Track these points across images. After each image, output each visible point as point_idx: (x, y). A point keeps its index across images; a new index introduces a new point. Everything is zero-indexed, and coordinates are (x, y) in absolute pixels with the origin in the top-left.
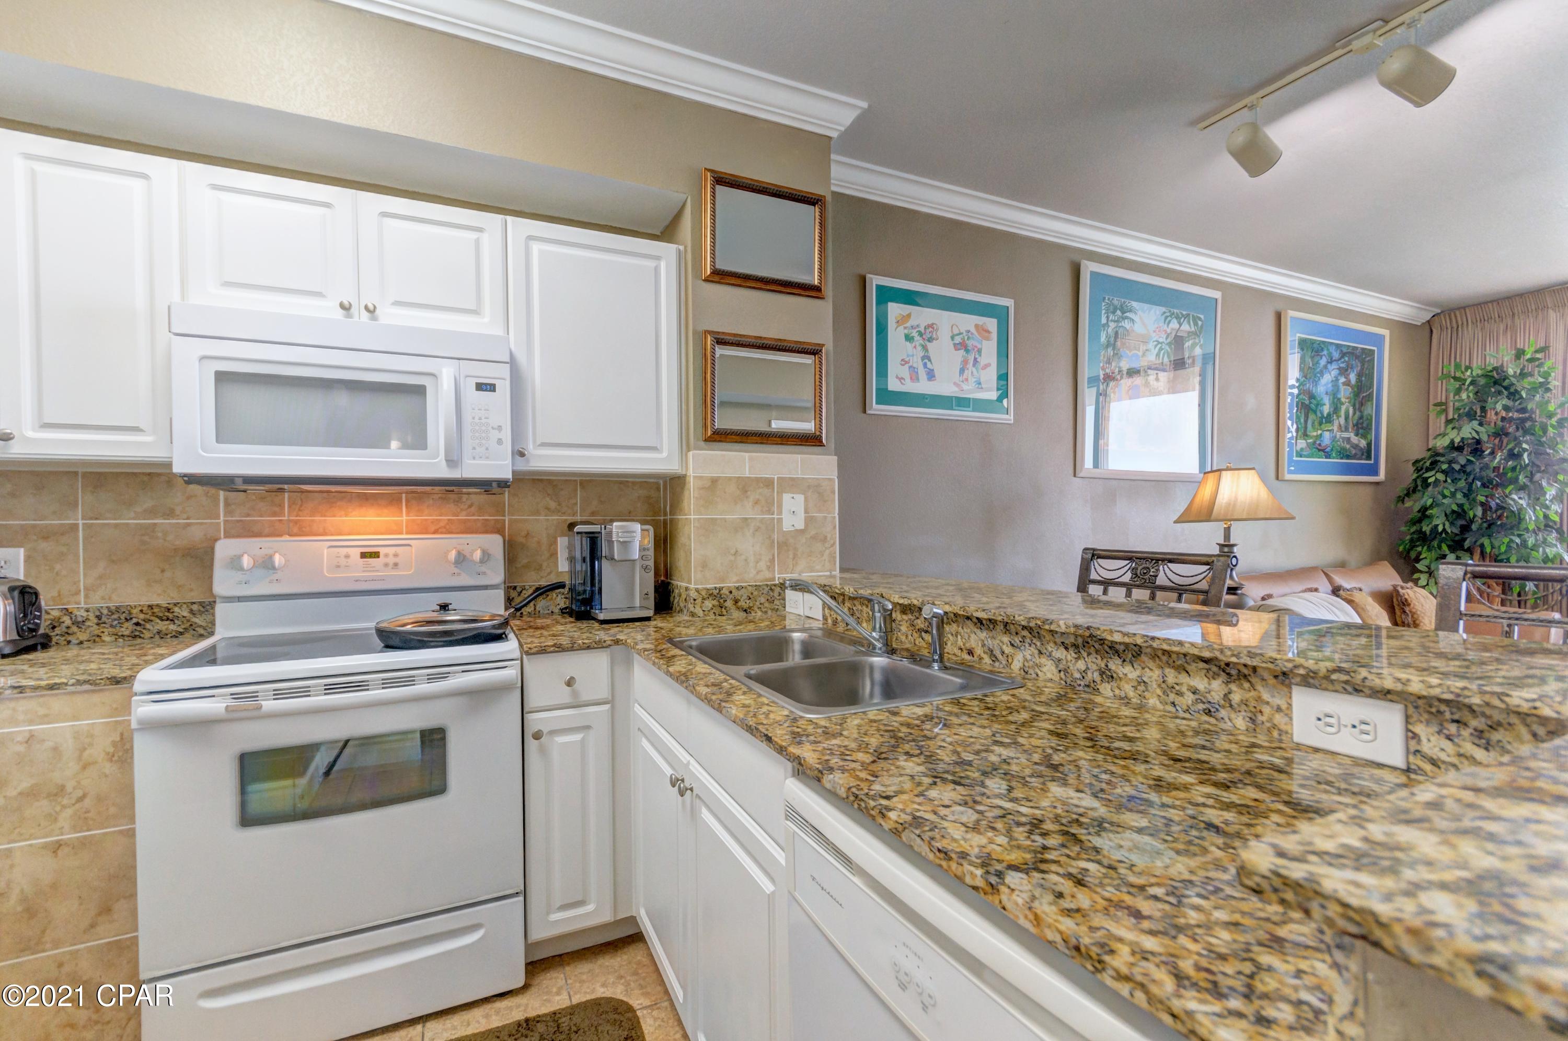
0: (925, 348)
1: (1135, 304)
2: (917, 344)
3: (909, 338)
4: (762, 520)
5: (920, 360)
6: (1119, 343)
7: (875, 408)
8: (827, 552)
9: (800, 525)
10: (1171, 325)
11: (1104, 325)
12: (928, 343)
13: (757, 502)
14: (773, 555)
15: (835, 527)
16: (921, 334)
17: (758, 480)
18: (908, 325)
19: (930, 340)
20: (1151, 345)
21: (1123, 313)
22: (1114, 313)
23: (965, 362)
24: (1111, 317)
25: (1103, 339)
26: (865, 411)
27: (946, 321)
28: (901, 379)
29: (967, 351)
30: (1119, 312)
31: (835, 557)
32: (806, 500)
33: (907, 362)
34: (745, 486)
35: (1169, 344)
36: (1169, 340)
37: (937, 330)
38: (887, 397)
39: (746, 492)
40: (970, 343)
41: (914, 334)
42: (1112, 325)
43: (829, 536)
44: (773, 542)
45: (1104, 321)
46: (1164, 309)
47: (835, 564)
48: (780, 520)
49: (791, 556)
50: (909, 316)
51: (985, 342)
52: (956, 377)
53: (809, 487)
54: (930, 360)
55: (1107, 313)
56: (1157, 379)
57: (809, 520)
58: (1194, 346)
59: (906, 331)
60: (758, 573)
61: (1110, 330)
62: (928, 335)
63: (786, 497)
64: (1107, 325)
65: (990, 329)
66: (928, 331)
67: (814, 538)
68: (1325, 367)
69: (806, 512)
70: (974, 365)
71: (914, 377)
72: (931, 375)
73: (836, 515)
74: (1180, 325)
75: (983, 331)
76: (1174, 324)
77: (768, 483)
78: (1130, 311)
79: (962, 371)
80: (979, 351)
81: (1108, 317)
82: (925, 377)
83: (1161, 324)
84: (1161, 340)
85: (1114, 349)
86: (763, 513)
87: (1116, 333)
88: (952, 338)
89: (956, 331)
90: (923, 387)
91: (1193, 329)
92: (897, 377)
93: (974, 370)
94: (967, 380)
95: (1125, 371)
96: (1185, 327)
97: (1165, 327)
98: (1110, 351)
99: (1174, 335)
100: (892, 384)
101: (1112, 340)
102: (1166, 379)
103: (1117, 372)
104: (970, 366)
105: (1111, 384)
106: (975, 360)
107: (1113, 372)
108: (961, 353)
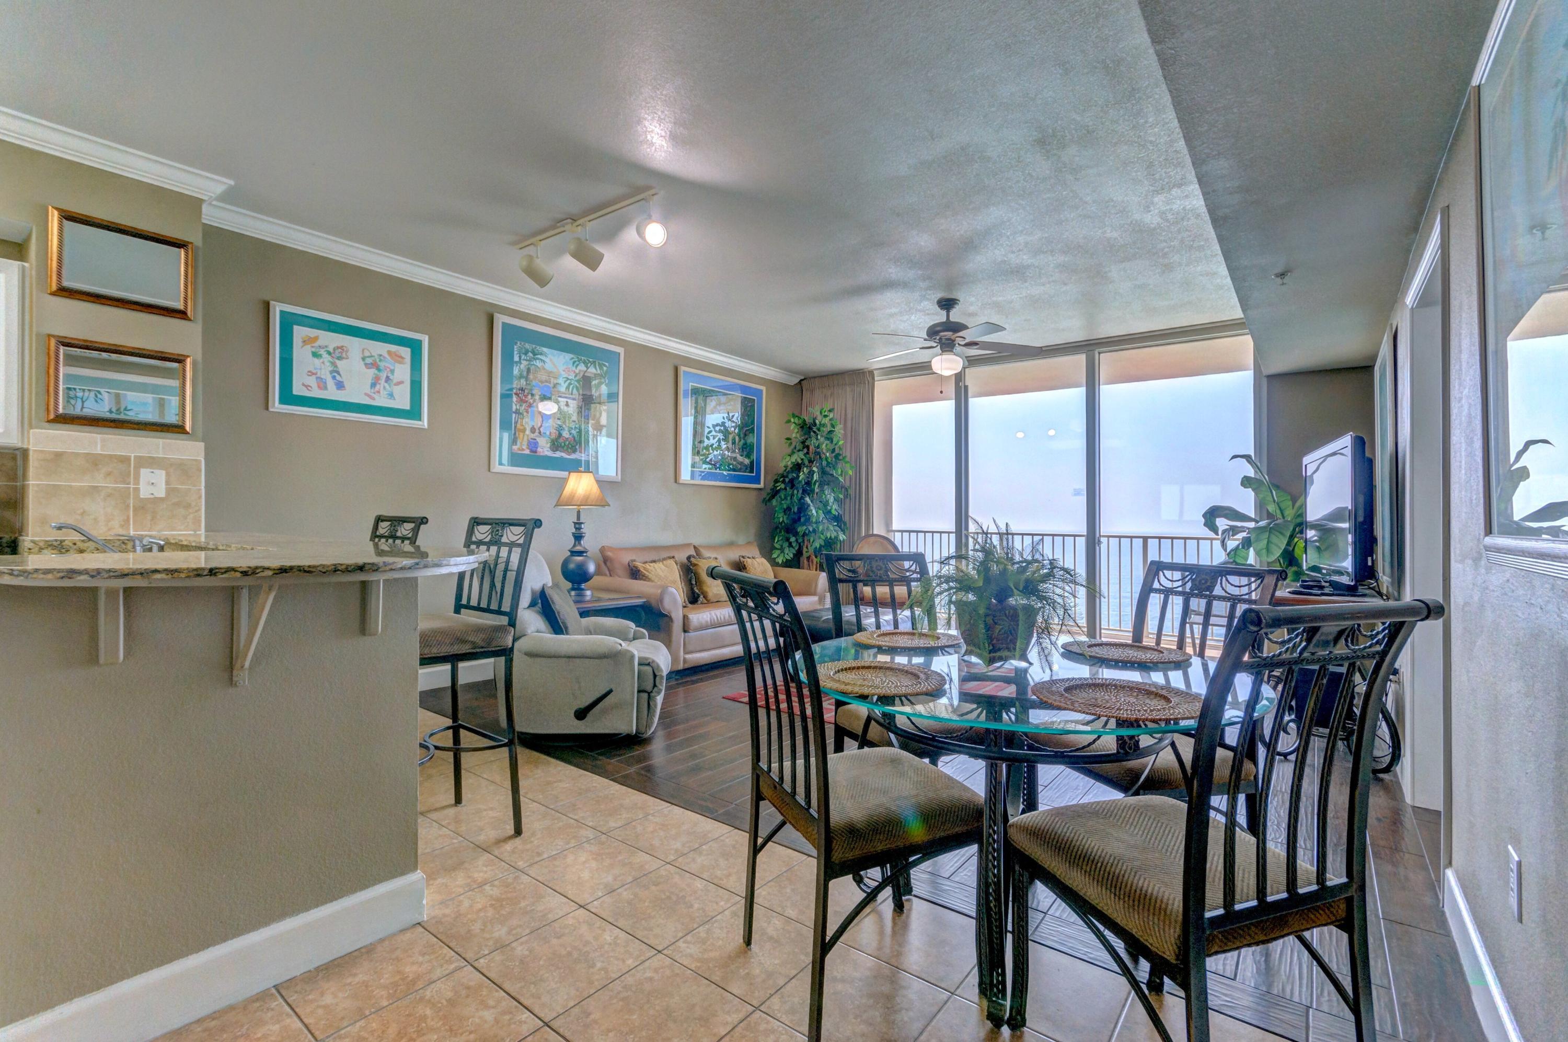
0: (334, 364)
1: (545, 350)
2: (326, 361)
3: (315, 355)
4: (115, 489)
5: (328, 373)
6: (531, 377)
7: (276, 406)
8: (191, 516)
9: (161, 492)
10: (579, 367)
11: (516, 362)
12: (337, 361)
13: (109, 474)
14: (128, 517)
15: (200, 497)
16: (329, 353)
17: (111, 456)
18: (317, 344)
19: (340, 358)
20: (561, 381)
21: (535, 354)
22: (526, 354)
23: (377, 378)
24: (523, 357)
25: (516, 371)
26: (267, 408)
27: (355, 344)
28: (307, 387)
29: (378, 369)
30: (530, 354)
31: (200, 521)
32: (168, 475)
33: (313, 374)
34: (95, 461)
35: (578, 381)
36: (577, 378)
37: (347, 351)
38: (291, 399)
39: (96, 465)
40: (382, 364)
41: (322, 352)
42: (524, 363)
43: (193, 504)
44: (128, 506)
45: (516, 358)
46: (572, 356)
47: (200, 526)
48: (137, 490)
49: (149, 518)
50: (316, 338)
51: (397, 365)
52: (367, 389)
53: (171, 465)
54: (339, 374)
55: (519, 353)
56: (567, 405)
57: (170, 491)
58: (600, 384)
59: (313, 350)
60: (109, 530)
61: (522, 366)
62: (337, 354)
63: (144, 472)
64: (519, 362)
65: (403, 355)
66: (337, 351)
67: (177, 504)
69: (167, 483)
70: (386, 381)
71: (322, 385)
72: (340, 386)
73: (203, 488)
74: (588, 368)
75: (396, 356)
76: (582, 367)
77: (125, 460)
78: (541, 354)
79: (373, 385)
80: (392, 371)
81: (520, 357)
82: (334, 387)
83: (571, 366)
84: (570, 377)
85: (526, 381)
86: (116, 482)
87: (529, 370)
88: (363, 359)
89: (367, 354)
90: (332, 393)
91: (599, 372)
92: (303, 385)
93: (386, 385)
94: (379, 392)
95: (537, 397)
96: (592, 370)
97: (574, 368)
98: (523, 382)
99: (582, 374)
100: (298, 390)
101: (525, 374)
102: (576, 406)
103: (530, 397)
104: (382, 381)
105: (524, 405)
106: (388, 377)
107: (526, 396)
108: (373, 371)
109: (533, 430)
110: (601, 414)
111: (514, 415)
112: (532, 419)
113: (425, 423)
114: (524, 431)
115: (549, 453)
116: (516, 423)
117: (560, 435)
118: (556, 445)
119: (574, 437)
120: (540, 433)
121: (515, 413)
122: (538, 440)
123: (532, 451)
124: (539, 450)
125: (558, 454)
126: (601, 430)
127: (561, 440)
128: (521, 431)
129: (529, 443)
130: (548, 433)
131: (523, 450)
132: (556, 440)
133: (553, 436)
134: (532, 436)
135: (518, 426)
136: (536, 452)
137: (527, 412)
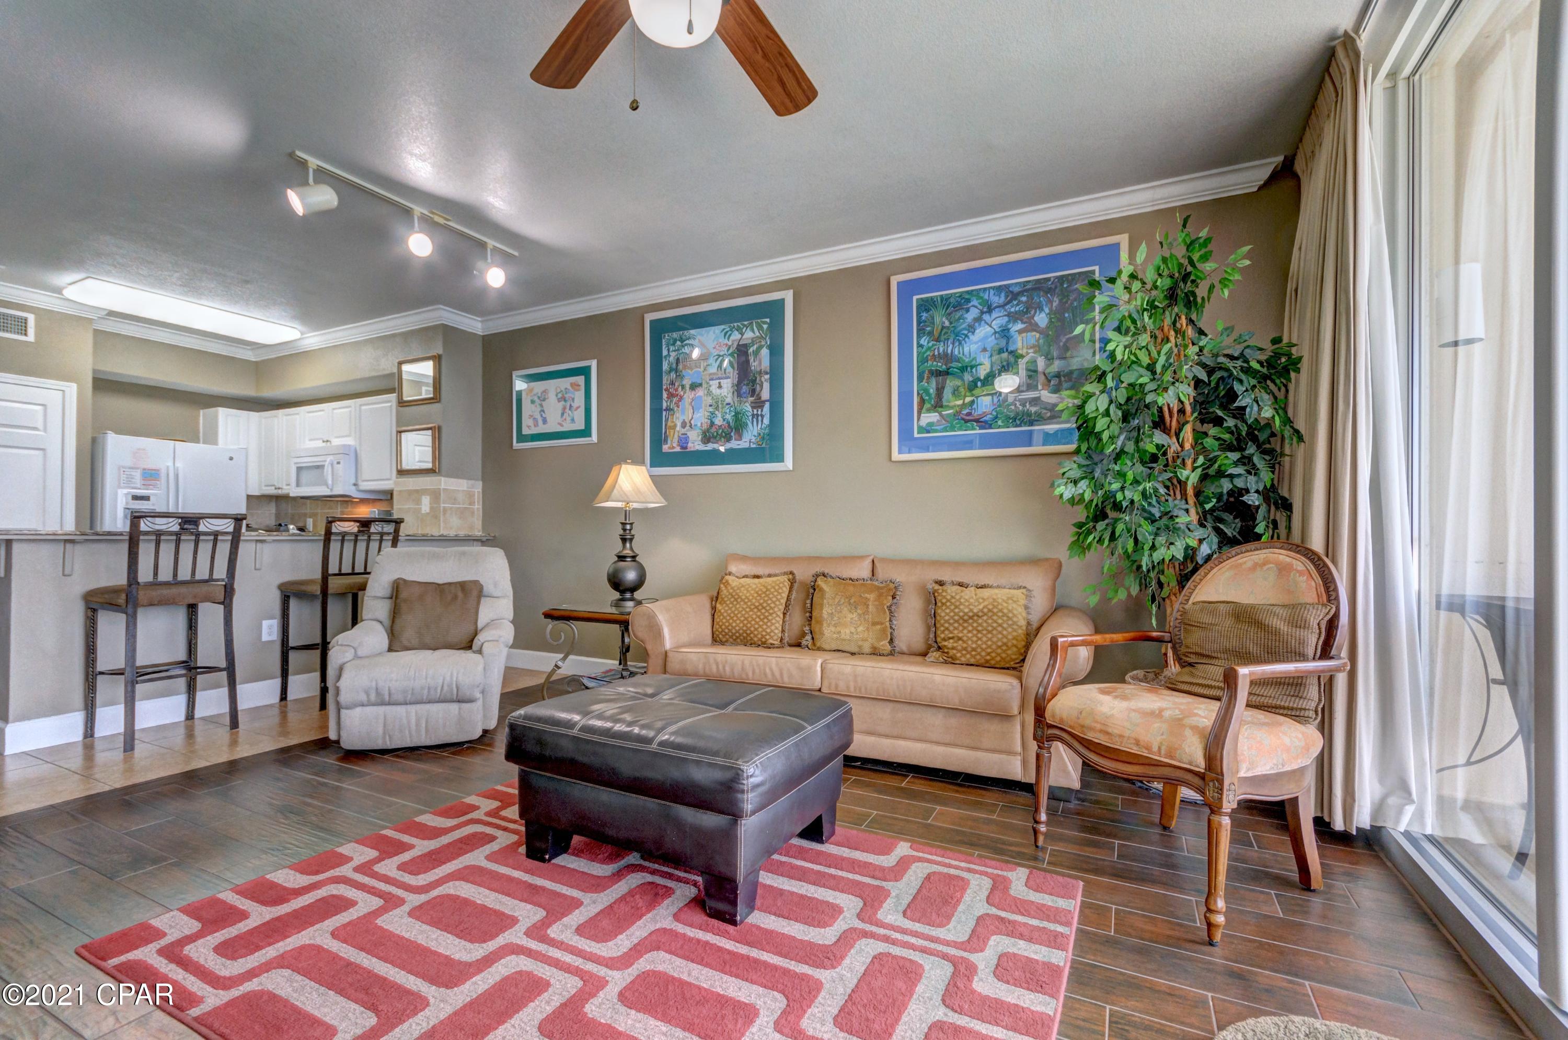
1: (693, 332)
6: (680, 367)
7: (516, 445)
8: (437, 523)
10: (732, 338)
11: (666, 357)
13: (413, 500)
15: (440, 511)
17: (414, 490)
19: (544, 400)
20: (711, 361)
21: (682, 341)
22: (674, 344)
23: (564, 408)
24: (672, 348)
25: (665, 367)
26: (511, 448)
28: (529, 427)
29: (565, 401)
30: (678, 343)
31: (440, 526)
32: (430, 499)
35: (732, 355)
36: (731, 351)
38: (522, 438)
39: (410, 496)
40: (567, 396)
41: (536, 399)
42: (673, 354)
43: (438, 516)
45: (665, 353)
46: (723, 327)
52: (559, 419)
53: (432, 492)
55: (668, 346)
56: (720, 387)
57: (432, 508)
58: (760, 347)
61: (671, 359)
64: (669, 355)
67: (432, 516)
68: (978, 320)
69: (430, 504)
70: (569, 409)
72: (545, 421)
74: (742, 334)
75: (575, 386)
76: (736, 336)
78: (689, 338)
79: (563, 414)
80: (573, 399)
81: (669, 350)
83: (722, 339)
84: (722, 353)
85: (676, 372)
86: (415, 505)
87: (678, 360)
88: (557, 395)
89: (558, 390)
91: (758, 334)
93: (570, 412)
94: (566, 419)
95: (688, 387)
96: (749, 335)
97: (726, 341)
98: (673, 375)
99: (735, 346)
100: (525, 431)
101: (674, 366)
102: (730, 385)
103: (680, 389)
104: (567, 410)
105: (675, 400)
106: (571, 406)
107: (676, 390)
108: (563, 403)
109: (684, 425)
110: (762, 386)
111: (664, 413)
112: (683, 413)
113: (594, 438)
114: (675, 426)
115: (700, 447)
116: (667, 420)
117: (712, 424)
118: (707, 437)
119: (728, 423)
120: (691, 426)
121: (666, 410)
122: (689, 434)
123: (682, 448)
124: (690, 445)
125: (710, 446)
126: (762, 407)
127: (713, 430)
128: (671, 428)
129: (680, 439)
130: (699, 424)
131: (673, 448)
132: (708, 430)
133: (705, 427)
134: (683, 431)
135: (669, 424)
136: (686, 448)
137: (678, 407)
